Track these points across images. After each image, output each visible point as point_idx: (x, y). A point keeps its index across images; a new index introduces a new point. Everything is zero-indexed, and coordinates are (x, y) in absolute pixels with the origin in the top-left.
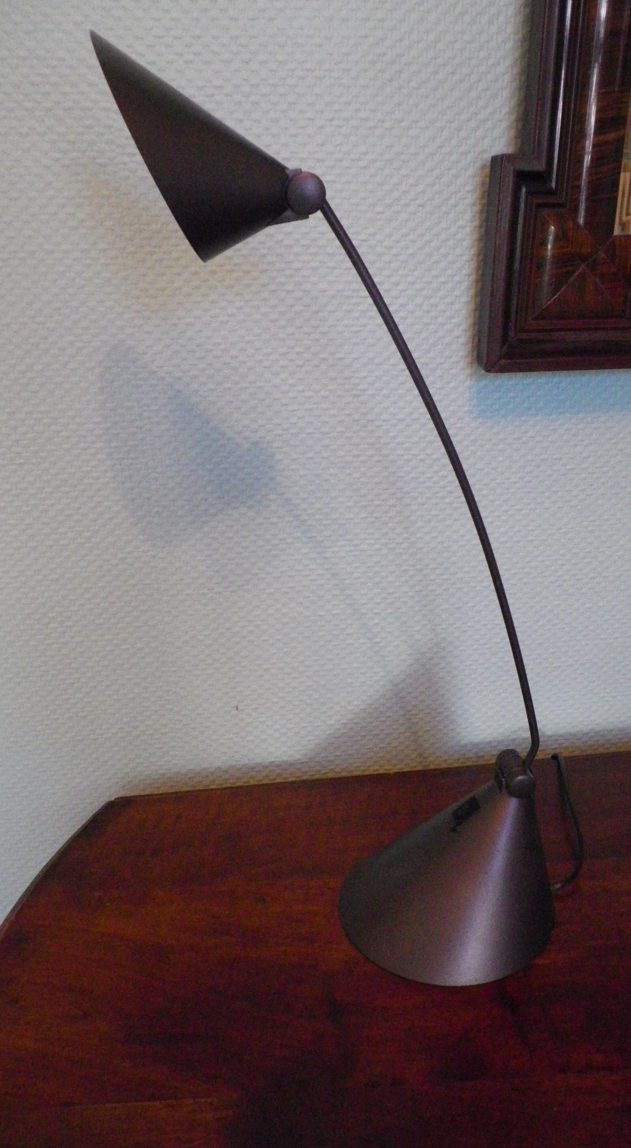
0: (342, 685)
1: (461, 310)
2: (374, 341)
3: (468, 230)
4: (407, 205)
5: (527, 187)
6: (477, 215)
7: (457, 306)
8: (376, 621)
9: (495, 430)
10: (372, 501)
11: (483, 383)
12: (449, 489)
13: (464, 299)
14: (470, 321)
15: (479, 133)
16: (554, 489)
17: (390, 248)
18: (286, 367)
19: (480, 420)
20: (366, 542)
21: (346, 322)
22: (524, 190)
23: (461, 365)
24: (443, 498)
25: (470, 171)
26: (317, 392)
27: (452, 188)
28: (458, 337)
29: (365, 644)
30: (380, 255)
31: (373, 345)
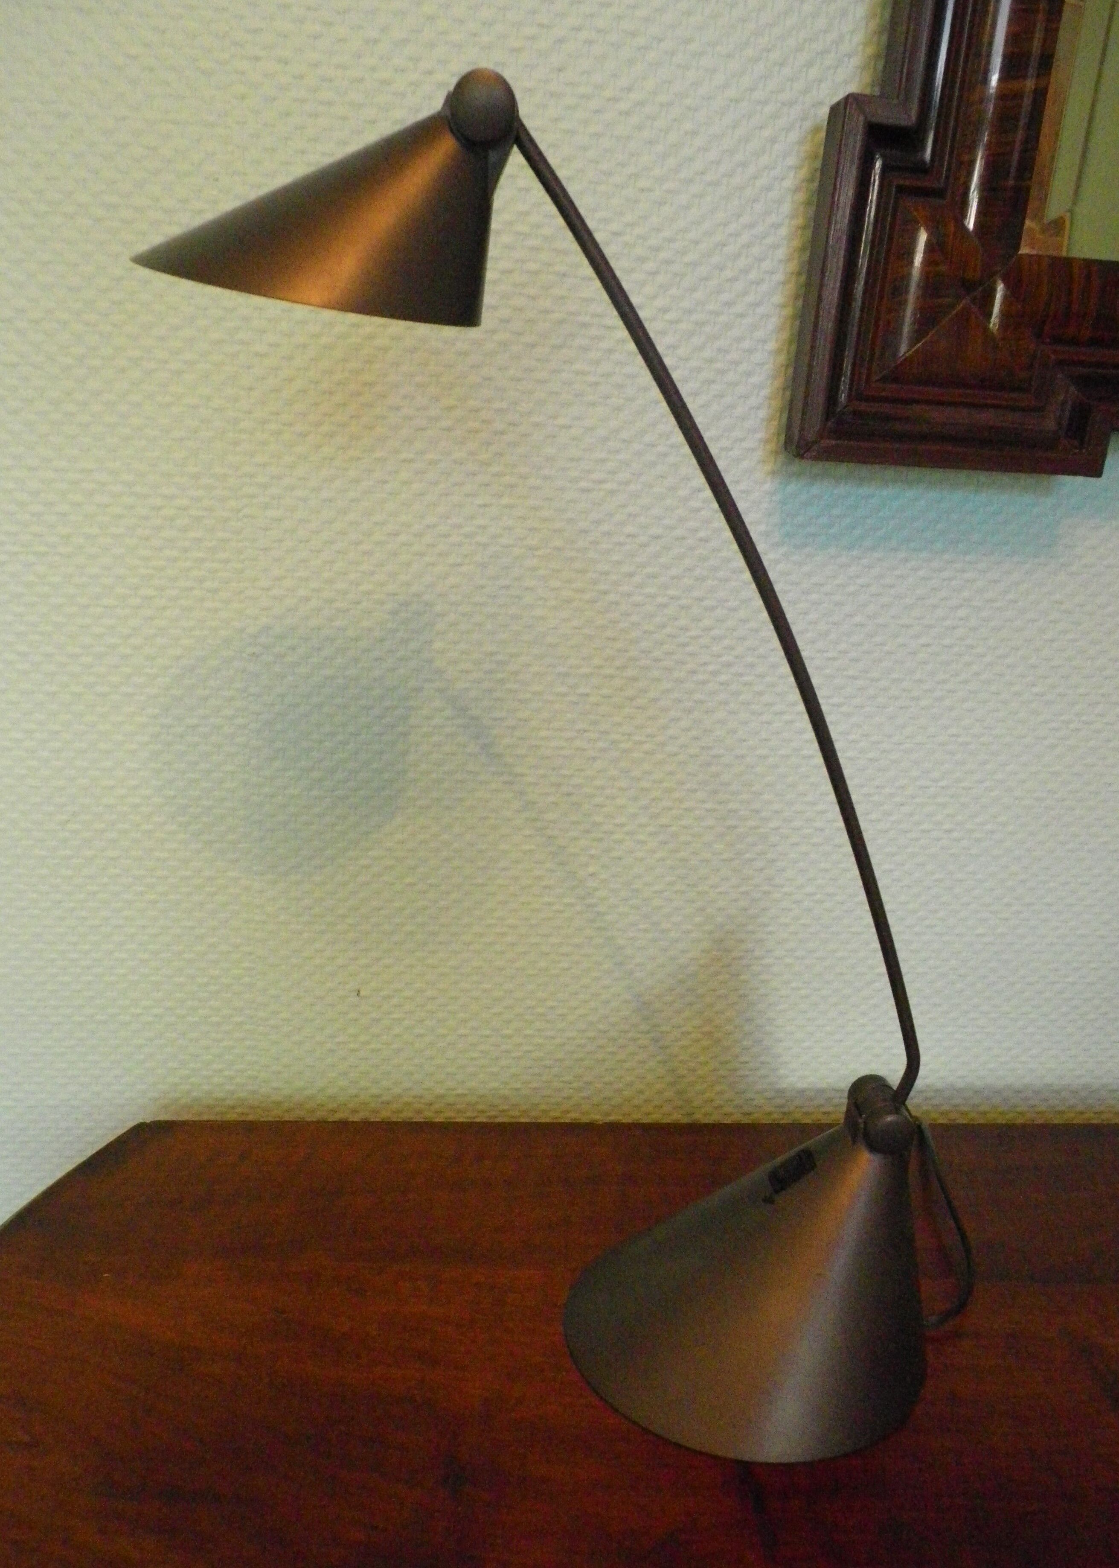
0: (531, 972)
1: (763, 364)
2: (621, 401)
3: (784, 231)
4: (690, 181)
5: (883, 156)
6: (802, 209)
7: (758, 357)
8: (591, 869)
9: (806, 569)
10: (600, 667)
11: (792, 487)
12: (724, 659)
13: (772, 345)
14: (779, 382)
15: (813, 72)
16: (895, 676)
17: (657, 249)
18: (477, 431)
19: (784, 549)
20: (586, 734)
21: (577, 366)
22: (878, 164)
23: (759, 454)
24: (714, 673)
25: (794, 136)
26: (524, 477)
27: (765, 160)
28: (758, 408)
29: (571, 905)
30: (642, 260)
31: (619, 409)
